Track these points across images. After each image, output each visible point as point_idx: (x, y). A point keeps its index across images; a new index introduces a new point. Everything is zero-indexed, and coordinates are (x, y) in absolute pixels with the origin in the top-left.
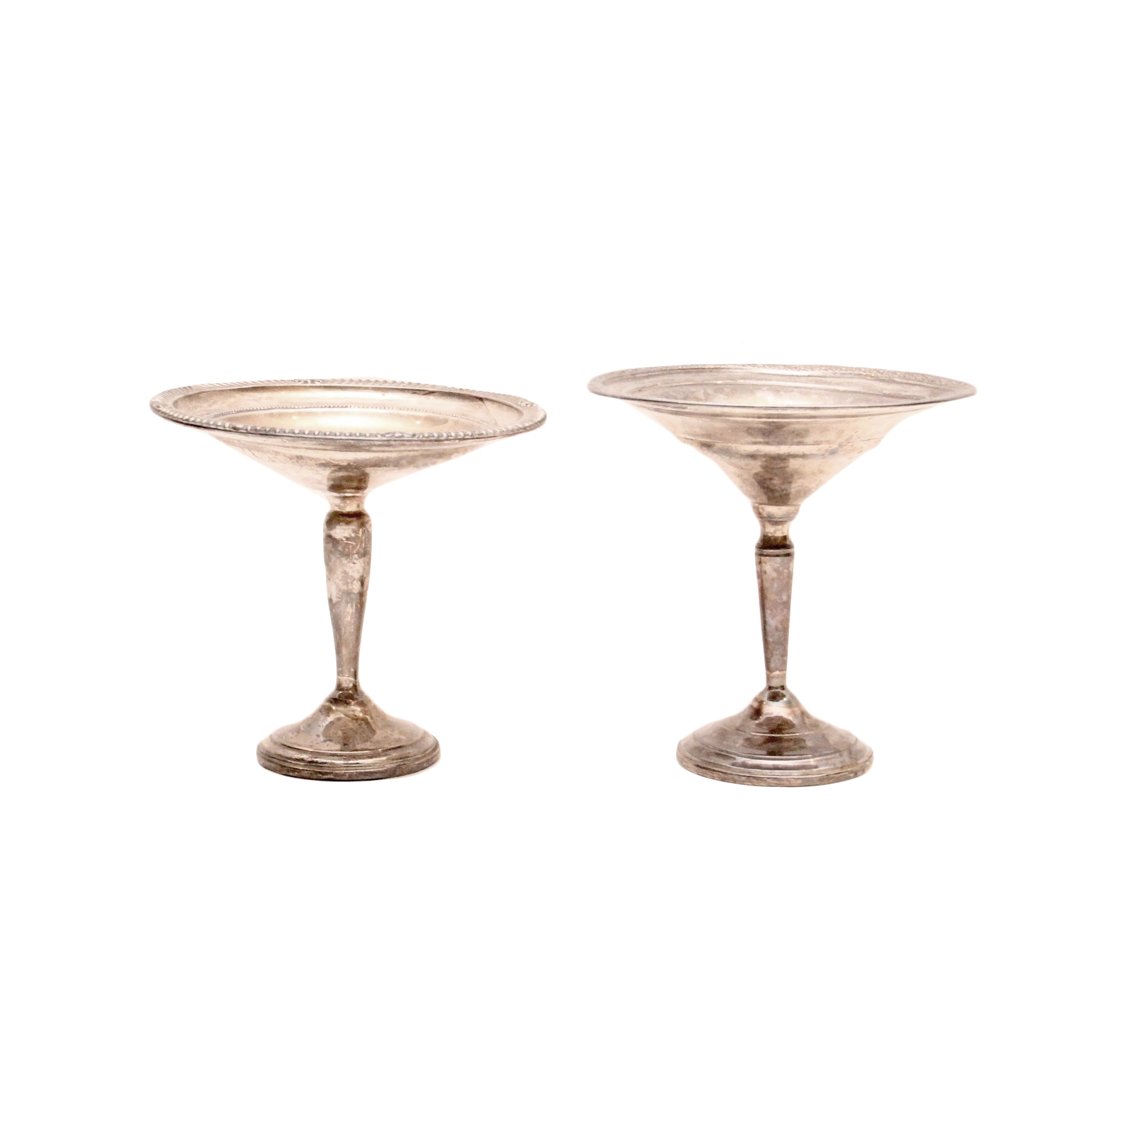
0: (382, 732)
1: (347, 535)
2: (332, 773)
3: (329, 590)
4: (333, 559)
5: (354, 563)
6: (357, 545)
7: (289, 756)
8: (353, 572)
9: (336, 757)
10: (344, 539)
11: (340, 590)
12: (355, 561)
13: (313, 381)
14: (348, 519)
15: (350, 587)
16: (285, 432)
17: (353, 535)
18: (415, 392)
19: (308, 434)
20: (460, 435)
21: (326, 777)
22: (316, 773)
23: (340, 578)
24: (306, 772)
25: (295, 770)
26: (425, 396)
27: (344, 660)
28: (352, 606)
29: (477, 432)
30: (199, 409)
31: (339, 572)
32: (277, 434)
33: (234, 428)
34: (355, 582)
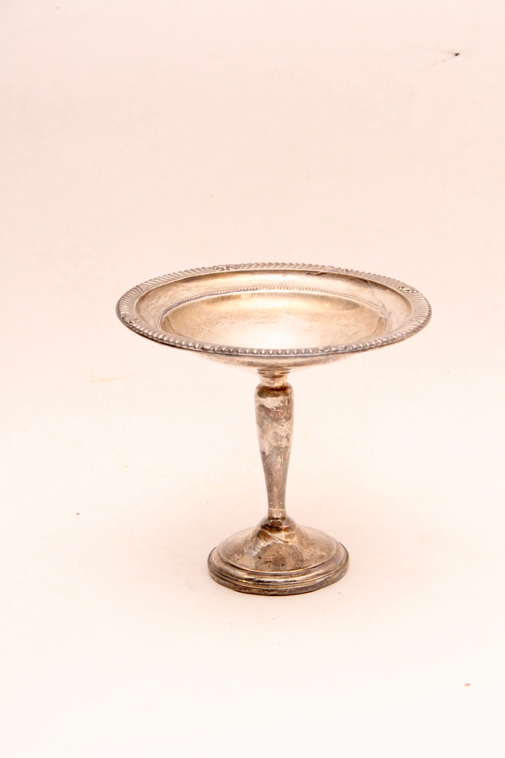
0: (308, 551)
1: (277, 405)
2: (276, 590)
3: (261, 445)
4: (266, 423)
5: (283, 426)
6: (284, 412)
7: (240, 576)
8: (282, 432)
9: (277, 577)
10: (275, 408)
11: (271, 446)
12: (283, 424)
13: (228, 267)
14: (276, 392)
15: (279, 443)
16: (245, 353)
17: (281, 405)
18: (309, 273)
19: (265, 354)
20: (379, 343)
21: (271, 593)
22: (264, 590)
23: (272, 437)
24: (255, 590)
25: (246, 588)
26: (317, 277)
27: (275, 496)
28: (281, 458)
29: (391, 338)
30: (150, 307)
31: (271, 433)
32: (240, 354)
33: (203, 349)
34: (283, 439)
